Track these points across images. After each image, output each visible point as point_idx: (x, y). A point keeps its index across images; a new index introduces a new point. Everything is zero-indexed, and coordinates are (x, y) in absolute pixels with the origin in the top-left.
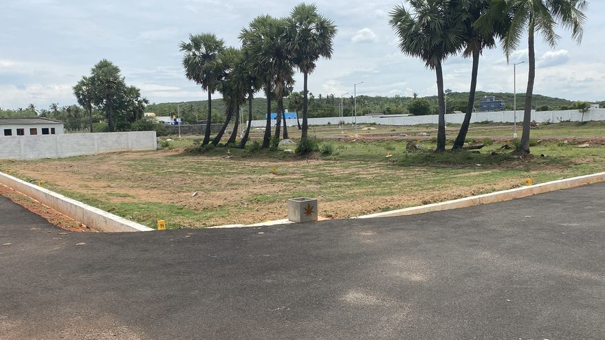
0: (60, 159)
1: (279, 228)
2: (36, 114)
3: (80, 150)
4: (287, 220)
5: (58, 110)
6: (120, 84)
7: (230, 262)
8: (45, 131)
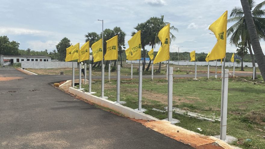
8: (45, 60)
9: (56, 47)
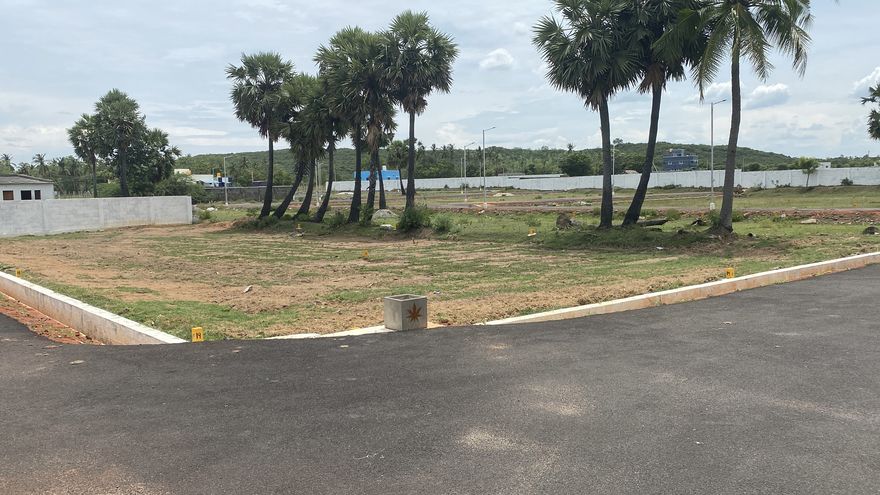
0: (47, 236)
1: (371, 339)
2: (12, 169)
3: (79, 224)
4: (383, 327)
5: (46, 163)
6: (139, 127)
7: (298, 388)
8: (26, 195)
9: (68, 136)
